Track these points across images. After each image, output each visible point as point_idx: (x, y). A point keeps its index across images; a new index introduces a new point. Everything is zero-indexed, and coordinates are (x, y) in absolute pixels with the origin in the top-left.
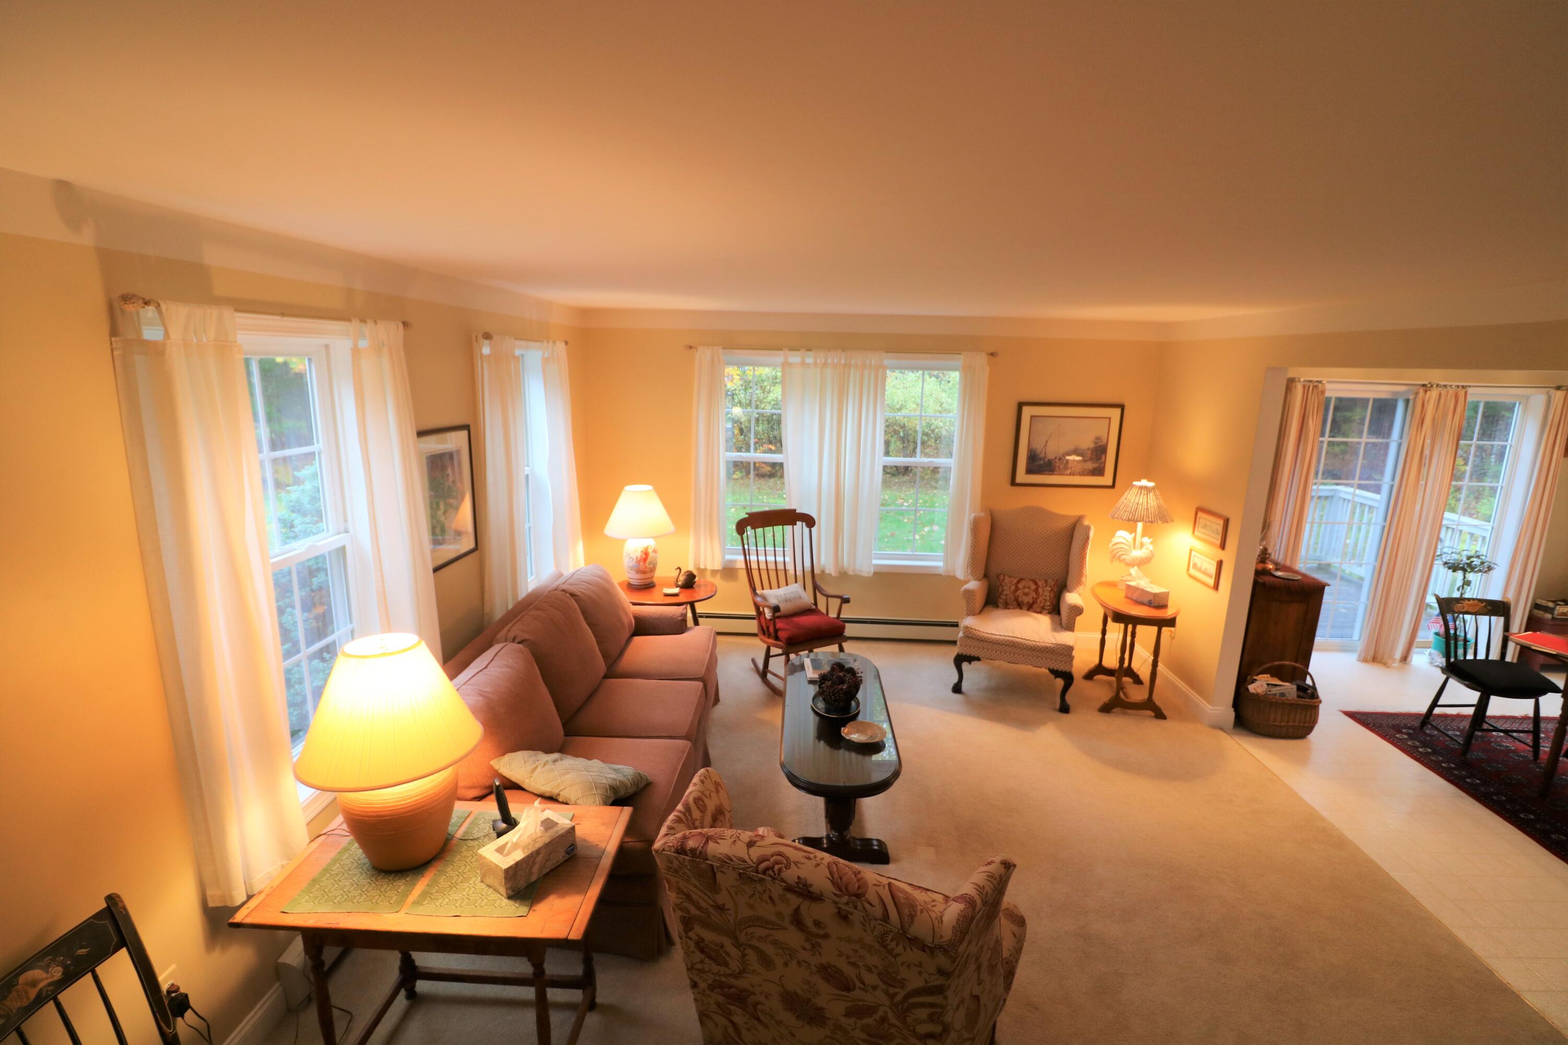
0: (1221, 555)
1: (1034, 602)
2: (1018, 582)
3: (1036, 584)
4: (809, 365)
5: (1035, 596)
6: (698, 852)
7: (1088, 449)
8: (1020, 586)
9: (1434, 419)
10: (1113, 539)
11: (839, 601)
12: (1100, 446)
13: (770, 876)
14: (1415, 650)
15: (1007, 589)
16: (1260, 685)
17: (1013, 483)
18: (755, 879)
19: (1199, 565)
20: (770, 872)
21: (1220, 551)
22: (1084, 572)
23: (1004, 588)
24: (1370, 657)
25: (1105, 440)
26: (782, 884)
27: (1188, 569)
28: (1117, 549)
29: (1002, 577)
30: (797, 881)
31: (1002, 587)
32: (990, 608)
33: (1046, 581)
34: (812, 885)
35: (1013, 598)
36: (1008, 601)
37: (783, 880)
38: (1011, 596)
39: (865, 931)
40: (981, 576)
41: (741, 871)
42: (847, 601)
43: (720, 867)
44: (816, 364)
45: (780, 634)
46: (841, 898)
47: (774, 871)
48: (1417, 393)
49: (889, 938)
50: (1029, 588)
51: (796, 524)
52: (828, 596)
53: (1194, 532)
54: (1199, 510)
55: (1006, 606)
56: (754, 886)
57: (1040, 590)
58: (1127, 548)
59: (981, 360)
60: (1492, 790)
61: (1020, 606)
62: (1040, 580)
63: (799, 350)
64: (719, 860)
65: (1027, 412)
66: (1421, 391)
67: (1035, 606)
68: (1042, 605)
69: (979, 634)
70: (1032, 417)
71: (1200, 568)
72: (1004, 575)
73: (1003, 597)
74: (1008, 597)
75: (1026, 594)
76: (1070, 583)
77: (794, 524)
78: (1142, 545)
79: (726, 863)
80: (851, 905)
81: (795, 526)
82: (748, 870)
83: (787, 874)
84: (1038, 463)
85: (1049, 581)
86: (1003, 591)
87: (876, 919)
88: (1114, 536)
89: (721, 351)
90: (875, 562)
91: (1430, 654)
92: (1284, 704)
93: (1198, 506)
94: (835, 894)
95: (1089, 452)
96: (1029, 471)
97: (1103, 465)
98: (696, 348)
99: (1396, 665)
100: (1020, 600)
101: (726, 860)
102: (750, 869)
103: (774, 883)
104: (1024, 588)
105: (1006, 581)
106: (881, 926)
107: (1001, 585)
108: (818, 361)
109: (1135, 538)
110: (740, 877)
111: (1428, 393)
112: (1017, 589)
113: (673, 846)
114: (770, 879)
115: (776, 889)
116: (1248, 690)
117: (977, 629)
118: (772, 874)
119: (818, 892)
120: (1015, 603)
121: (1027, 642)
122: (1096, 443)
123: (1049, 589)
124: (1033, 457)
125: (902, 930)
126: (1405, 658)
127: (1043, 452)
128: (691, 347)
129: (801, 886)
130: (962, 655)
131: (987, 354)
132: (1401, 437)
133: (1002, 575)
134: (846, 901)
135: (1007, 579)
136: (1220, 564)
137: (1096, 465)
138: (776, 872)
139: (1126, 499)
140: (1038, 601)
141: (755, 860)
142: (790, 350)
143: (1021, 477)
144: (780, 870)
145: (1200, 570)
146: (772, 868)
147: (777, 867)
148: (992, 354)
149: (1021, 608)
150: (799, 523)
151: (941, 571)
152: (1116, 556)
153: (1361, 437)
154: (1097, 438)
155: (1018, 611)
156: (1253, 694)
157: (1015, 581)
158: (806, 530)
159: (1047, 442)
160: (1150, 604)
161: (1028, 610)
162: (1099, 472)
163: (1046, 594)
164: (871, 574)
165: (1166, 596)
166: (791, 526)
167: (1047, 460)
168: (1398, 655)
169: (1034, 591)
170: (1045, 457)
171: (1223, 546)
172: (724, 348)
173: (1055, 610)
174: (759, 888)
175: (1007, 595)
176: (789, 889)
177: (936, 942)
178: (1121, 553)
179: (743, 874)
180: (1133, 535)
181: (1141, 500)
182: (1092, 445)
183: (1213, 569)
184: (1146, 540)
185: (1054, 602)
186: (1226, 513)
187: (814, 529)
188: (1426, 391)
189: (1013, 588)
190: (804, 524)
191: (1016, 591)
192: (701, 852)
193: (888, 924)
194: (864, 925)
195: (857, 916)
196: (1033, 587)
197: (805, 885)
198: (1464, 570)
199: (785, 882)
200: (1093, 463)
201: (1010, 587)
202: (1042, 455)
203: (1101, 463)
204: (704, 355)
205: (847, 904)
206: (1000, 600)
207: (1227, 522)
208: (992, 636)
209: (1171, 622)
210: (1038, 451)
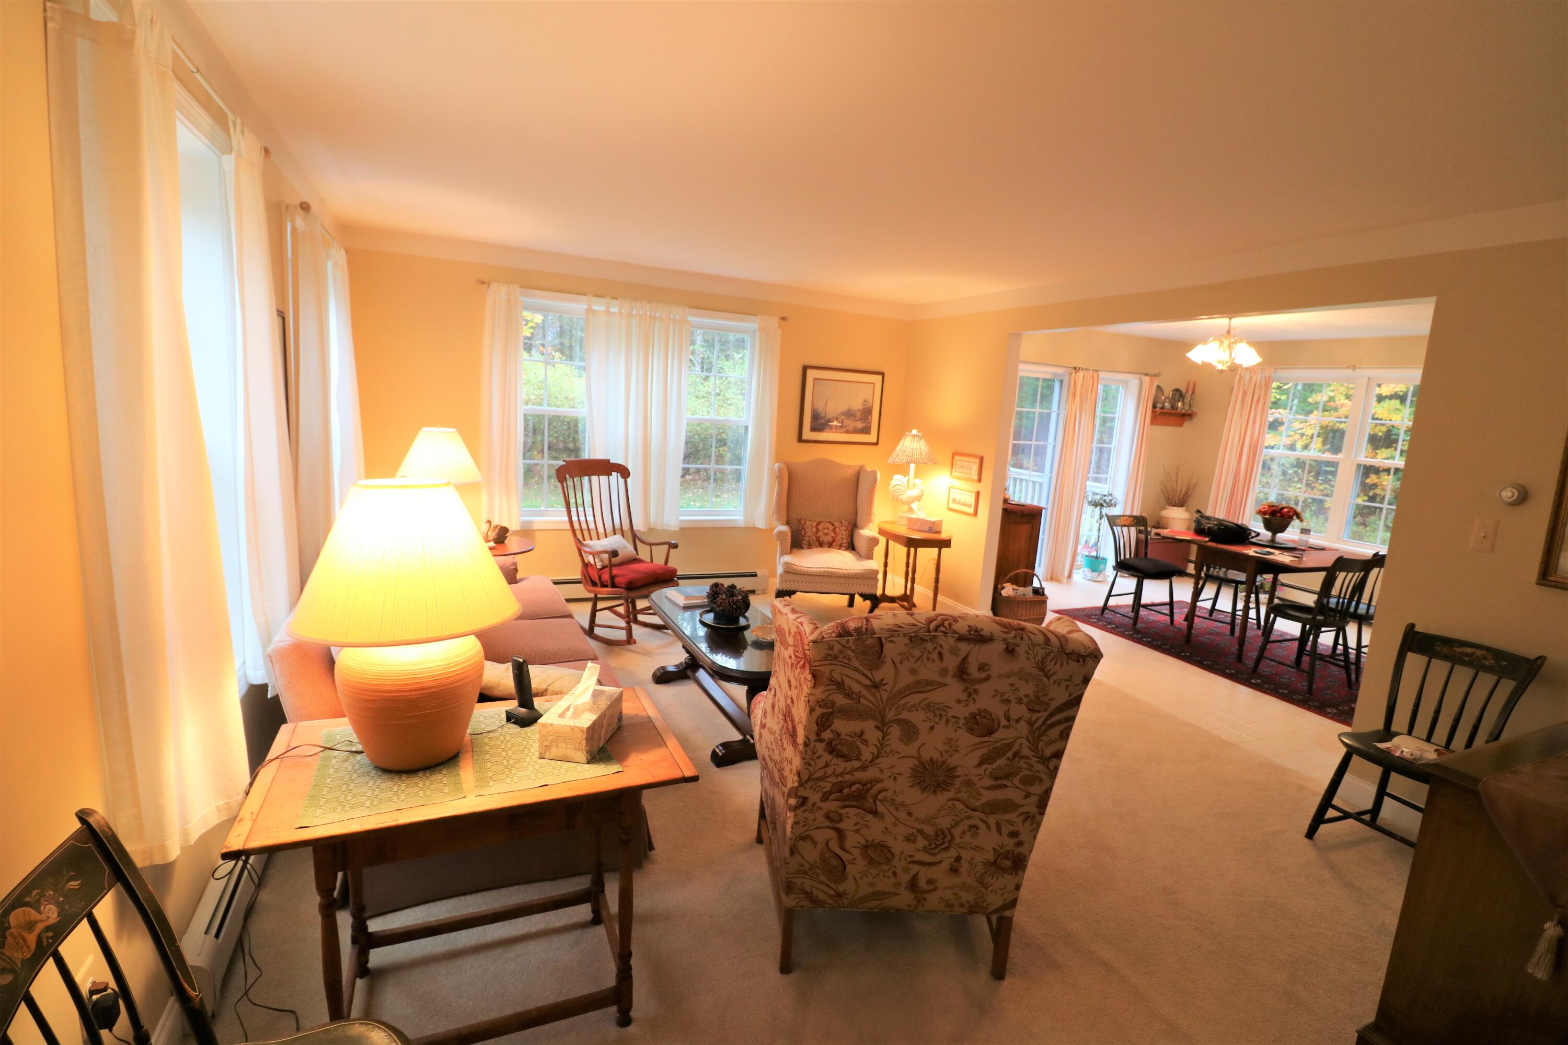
0: (976, 487)
1: (834, 541)
2: (818, 524)
3: (833, 525)
4: (614, 313)
5: (833, 535)
6: (864, 629)
7: (858, 410)
8: (820, 527)
9: (1081, 394)
10: (891, 482)
11: (667, 546)
12: (866, 408)
13: (942, 631)
14: (1074, 571)
15: (810, 532)
16: (1008, 590)
17: (800, 439)
18: (926, 638)
19: (958, 499)
20: (942, 628)
21: (977, 484)
22: (873, 511)
23: (807, 531)
24: (1049, 577)
25: (871, 403)
26: (954, 635)
27: (948, 504)
28: (896, 490)
29: (803, 522)
30: (968, 629)
31: (805, 530)
32: (795, 550)
33: (841, 522)
34: (983, 629)
35: (815, 539)
36: (811, 542)
37: (955, 632)
38: (813, 537)
39: (1028, 659)
40: (785, 523)
41: (913, 634)
42: (675, 546)
43: (890, 637)
44: (621, 313)
45: (617, 580)
46: (1009, 633)
47: (945, 627)
48: (1071, 374)
49: (1049, 660)
50: (828, 529)
51: (611, 475)
52: (651, 545)
53: (951, 473)
54: (955, 454)
55: (810, 546)
56: (924, 646)
57: (837, 530)
58: (903, 489)
59: (774, 322)
60: (1159, 643)
61: (821, 545)
62: (835, 522)
63: (603, 297)
64: (888, 630)
65: (811, 374)
66: (1074, 371)
67: (834, 544)
68: (840, 543)
69: (798, 568)
70: (815, 379)
71: (960, 501)
72: (805, 520)
73: (806, 539)
74: (811, 538)
75: (826, 534)
76: (859, 523)
77: (609, 474)
78: (914, 486)
79: (897, 631)
80: (1018, 638)
81: (610, 477)
82: (920, 631)
83: (956, 627)
84: (819, 422)
85: (843, 521)
86: (806, 533)
87: (1039, 645)
88: (891, 479)
89: (518, 290)
90: (681, 518)
91: (1083, 572)
92: (1027, 601)
93: (953, 451)
94: (1003, 632)
95: (859, 413)
96: (813, 429)
97: (869, 424)
98: (489, 284)
99: (1065, 581)
100: (821, 540)
101: (895, 629)
102: (922, 630)
103: (946, 637)
104: (824, 529)
105: (807, 524)
106: (1043, 650)
107: (803, 528)
108: (623, 311)
109: (908, 481)
110: (911, 641)
111: (1078, 374)
112: (818, 530)
113: (834, 632)
114: (943, 634)
115: (947, 642)
116: (1001, 594)
117: (796, 564)
118: (943, 629)
119: (989, 634)
120: (817, 543)
121: (840, 571)
122: (864, 405)
123: (845, 528)
124: (816, 416)
125: (1061, 648)
126: (1070, 576)
127: (824, 412)
128: (483, 283)
129: (973, 632)
130: (783, 591)
131: (779, 318)
132: (1059, 409)
133: (803, 520)
134: (1013, 636)
135: (808, 523)
136: (978, 494)
137: (864, 425)
138: (947, 627)
139: (903, 446)
140: (837, 540)
141: (924, 623)
142: (595, 296)
143: (807, 434)
144: (950, 625)
145: (959, 503)
146: (943, 625)
147: (946, 623)
148: (783, 319)
149: (822, 547)
150: (614, 474)
151: (742, 524)
152: (896, 500)
153: (1034, 407)
154: (865, 401)
155: (821, 549)
156: (1005, 597)
157: (815, 524)
158: (621, 481)
159: (826, 403)
160: (930, 531)
161: (829, 547)
162: (866, 430)
163: (843, 533)
164: (678, 529)
165: (939, 523)
166: (607, 477)
167: (826, 419)
168: (1066, 574)
169: (832, 531)
170: (825, 417)
171: (979, 480)
172: (521, 287)
173: (851, 547)
174: (929, 646)
175: (809, 537)
176: (961, 638)
177: (1088, 652)
178: (899, 493)
179: (914, 636)
180: (907, 477)
181: (915, 445)
182: (861, 407)
183: (971, 499)
184: (917, 481)
185: (849, 540)
186: (981, 453)
187: (629, 480)
188: (1076, 372)
189: (814, 530)
190: (619, 474)
191: (817, 533)
192: (866, 629)
193: (1051, 646)
194: (1028, 654)
195: (1021, 650)
196: (831, 528)
197: (976, 631)
198: (1102, 506)
199: (957, 633)
200: (863, 423)
201: (811, 529)
202: (823, 415)
203: (868, 423)
204: (499, 293)
205: (1015, 637)
206: (804, 542)
207: (982, 459)
208: (813, 569)
209: (946, 543)
210: (820, 411)
